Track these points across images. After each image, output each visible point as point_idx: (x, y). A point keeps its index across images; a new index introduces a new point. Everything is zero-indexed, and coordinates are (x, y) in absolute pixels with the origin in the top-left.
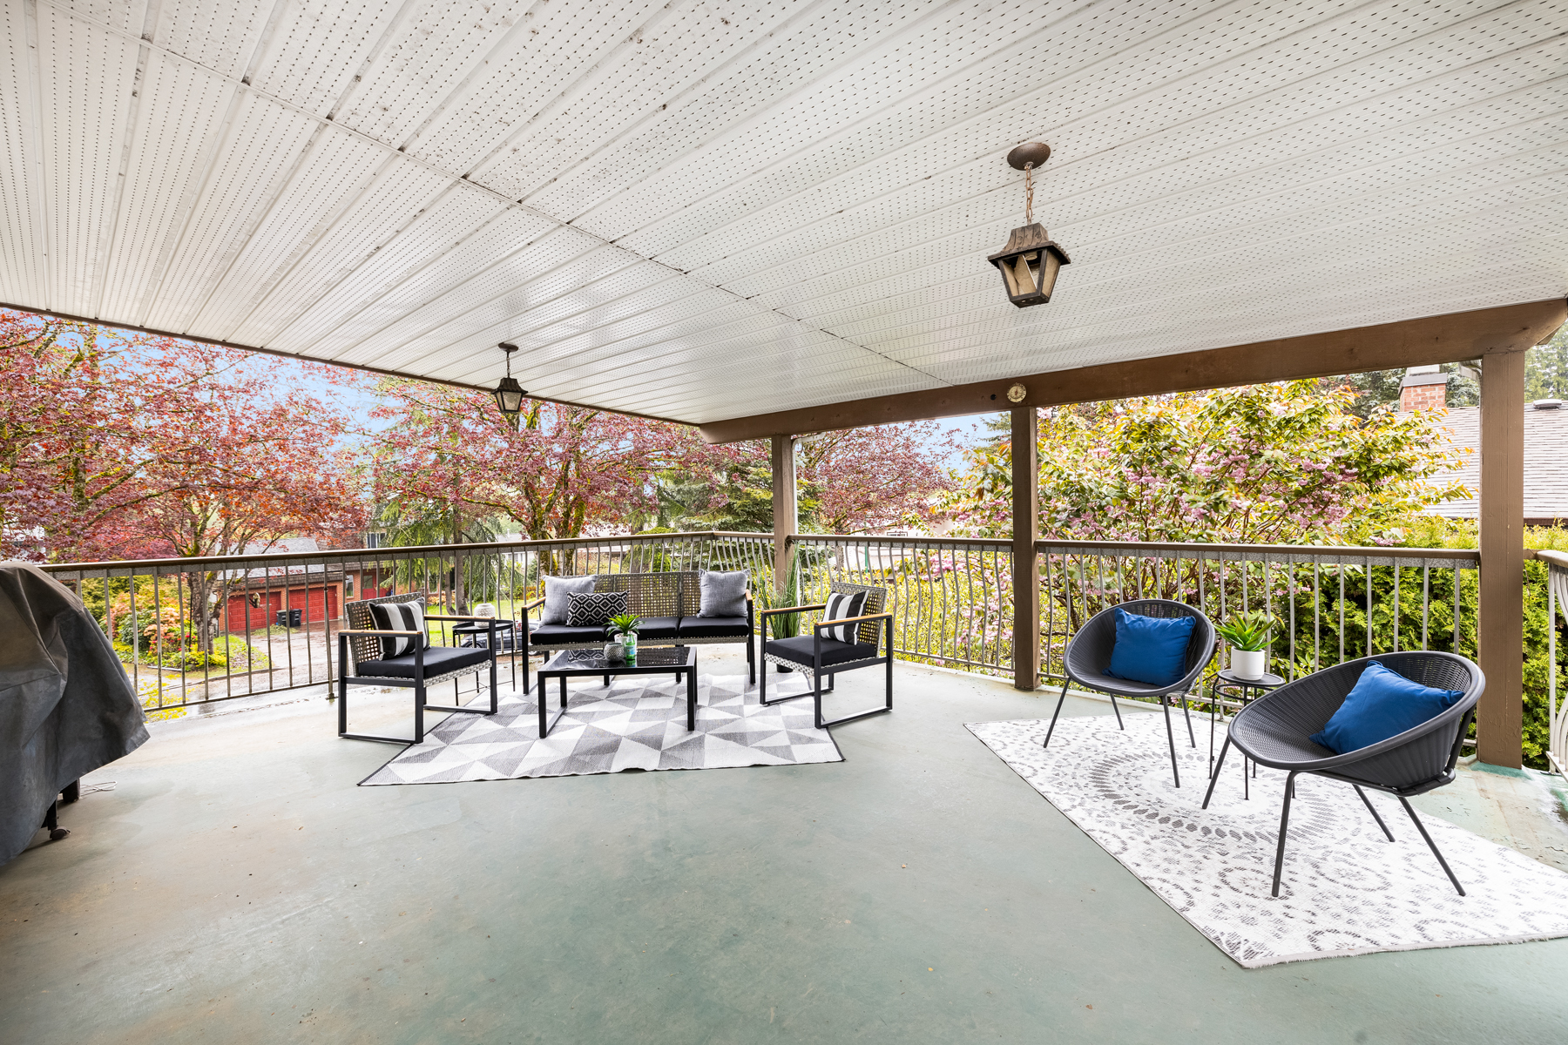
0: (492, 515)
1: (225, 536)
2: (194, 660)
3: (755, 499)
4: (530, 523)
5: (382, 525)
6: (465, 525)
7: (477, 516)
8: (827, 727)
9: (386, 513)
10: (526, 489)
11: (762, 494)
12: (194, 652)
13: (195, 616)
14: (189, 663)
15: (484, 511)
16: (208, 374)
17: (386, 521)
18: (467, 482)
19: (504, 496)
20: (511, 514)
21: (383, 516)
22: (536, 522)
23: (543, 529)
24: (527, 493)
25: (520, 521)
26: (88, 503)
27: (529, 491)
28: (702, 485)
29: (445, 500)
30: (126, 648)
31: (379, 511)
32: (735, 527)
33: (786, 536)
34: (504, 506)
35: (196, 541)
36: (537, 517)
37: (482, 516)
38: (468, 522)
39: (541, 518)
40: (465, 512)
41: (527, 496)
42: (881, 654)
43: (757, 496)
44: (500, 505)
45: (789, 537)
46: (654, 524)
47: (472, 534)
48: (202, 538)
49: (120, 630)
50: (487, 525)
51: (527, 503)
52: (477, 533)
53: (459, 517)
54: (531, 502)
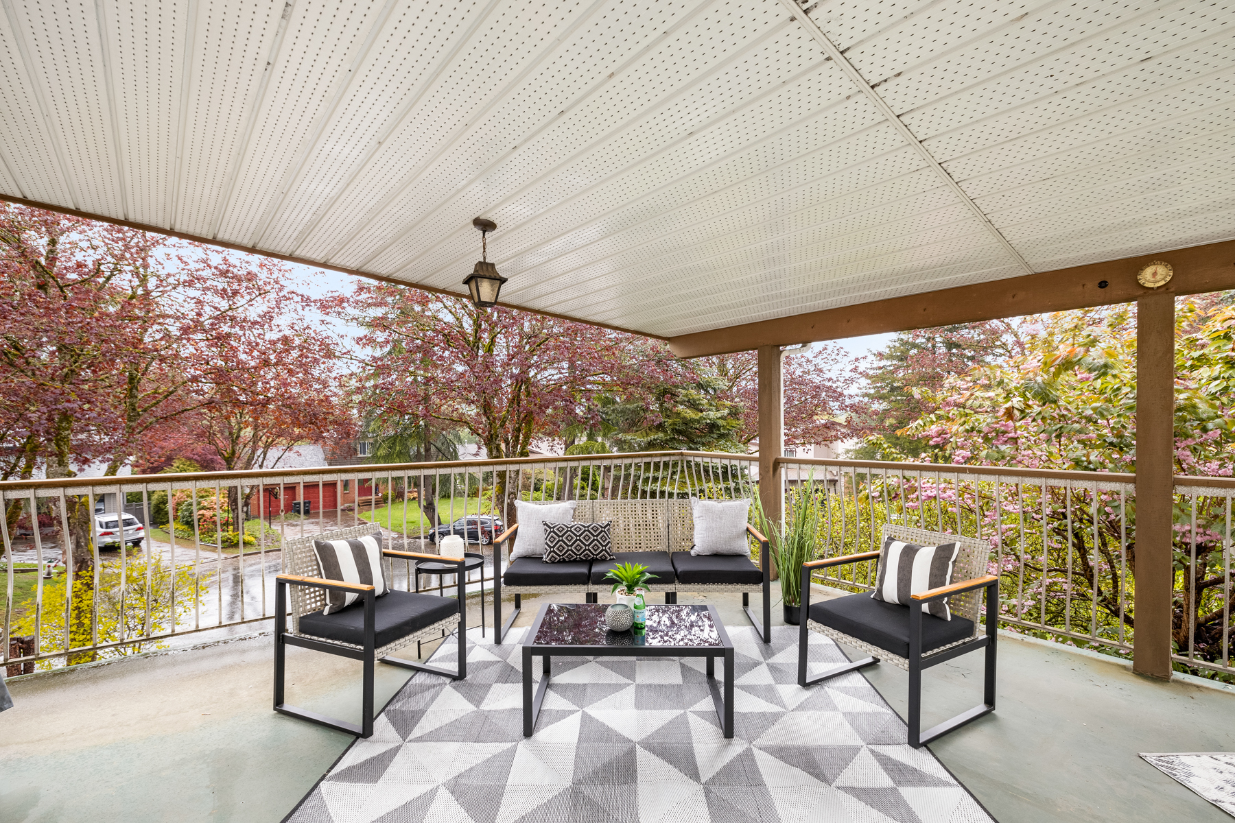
0: (454, 429)
1: (254, 443)
2: (230, 539)
3: (685, 418)
4: (487, 436)
5: (371, 435)
6: (434, 437)
7: (443, 429)
8: (925, 744)
9: (373, 425)
10: (484, 408)
11: (691, 414)
12: (230, 533)
13: (232, 505)
14: (227, 541)
15: (448, 426)
16: (230, 309)
17: (373, 432)
18: (435, 399)
19: (464, 414)
20: (471, 429)
21: (370, 429)
22: (491, 436)
23: (497, 442)
24: (485, 411)
25: (478, 435)
26: (139, 415)
27: (487, 408)
28: (636, 405)
29: (417, 416)
30: (184, 527)
31: (368, 426)
32: (663, 445)
33: (774, 459)
34: (465, 422)
35: (233, 447)
36: (493, 432)
37: (446, 430)
38: (436, 434)
39: (496, 433)
40: (433, 426)
41: (485, 413)
42: (981, 632)
43: (687, 415)
44: (462, 421)
45: (776, 459)
46: (584, 438)
47: (439, 444)
48: (237, 444)
49: (179, 513)
50: (451, 437)
51: (484, 419)
52: (443, 444)
53: (429, 430)
54: (488, 418)
